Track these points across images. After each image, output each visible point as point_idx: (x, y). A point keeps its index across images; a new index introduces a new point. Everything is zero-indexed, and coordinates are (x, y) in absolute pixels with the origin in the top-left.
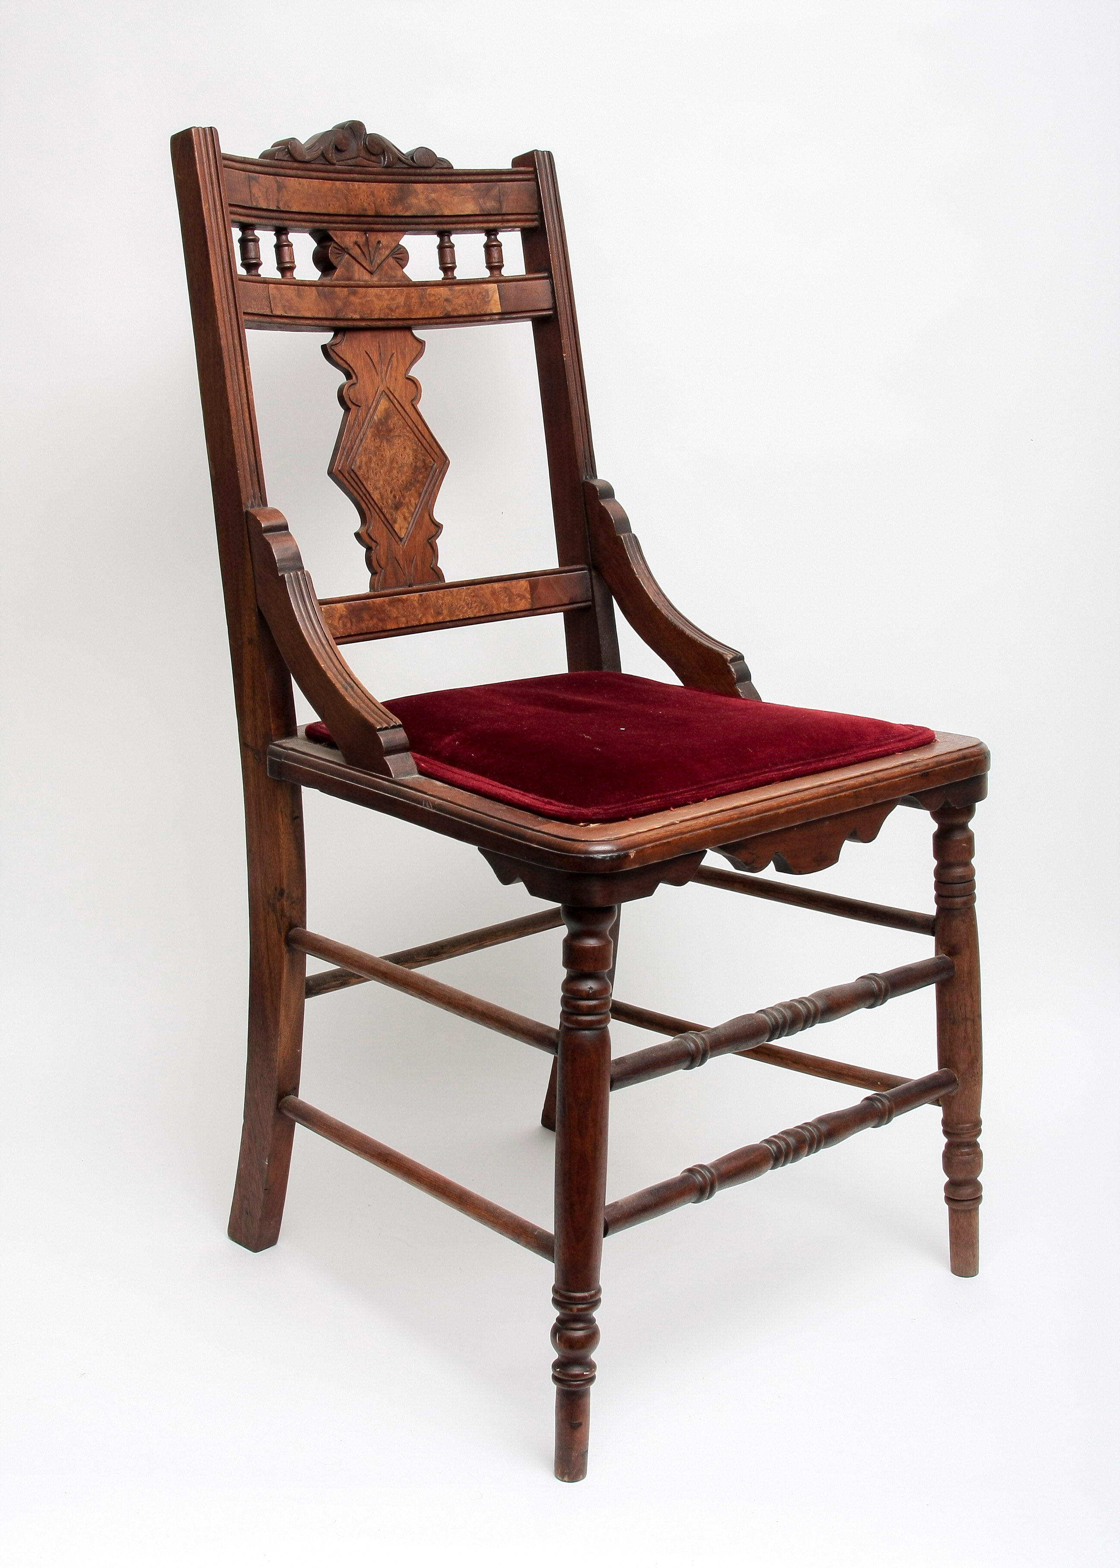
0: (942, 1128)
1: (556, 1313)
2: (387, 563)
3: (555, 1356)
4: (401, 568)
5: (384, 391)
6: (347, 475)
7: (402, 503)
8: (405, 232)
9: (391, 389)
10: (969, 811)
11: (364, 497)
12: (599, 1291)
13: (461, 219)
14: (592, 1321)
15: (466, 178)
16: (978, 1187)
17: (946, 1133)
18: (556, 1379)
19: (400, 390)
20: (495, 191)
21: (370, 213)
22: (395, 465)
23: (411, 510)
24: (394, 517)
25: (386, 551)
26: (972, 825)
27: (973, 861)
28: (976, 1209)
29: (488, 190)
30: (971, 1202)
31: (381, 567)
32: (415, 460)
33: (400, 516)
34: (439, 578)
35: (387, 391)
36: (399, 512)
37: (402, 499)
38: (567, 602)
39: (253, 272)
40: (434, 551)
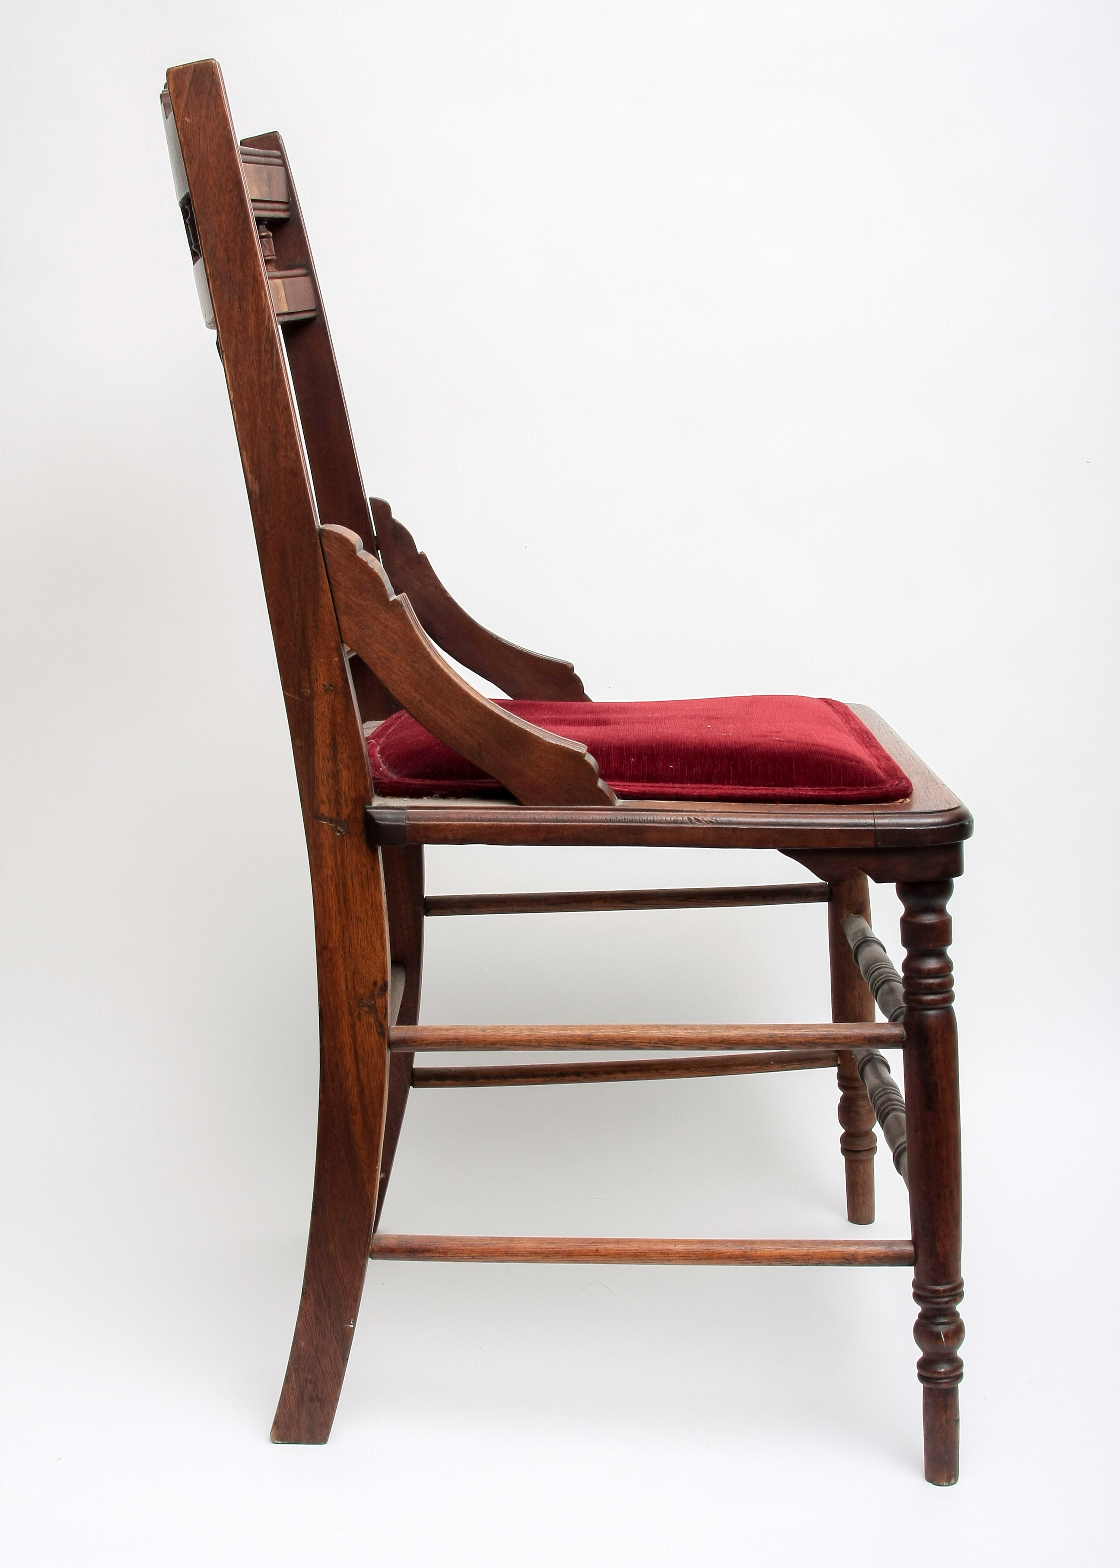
0: (838, 1081)
1: (917, 1309)
3: (919, 1354)
12: (961, 1284)
14: (956, 1314)
17: (841, 1086)
18: (922, 1378)
28: (871, 1160)
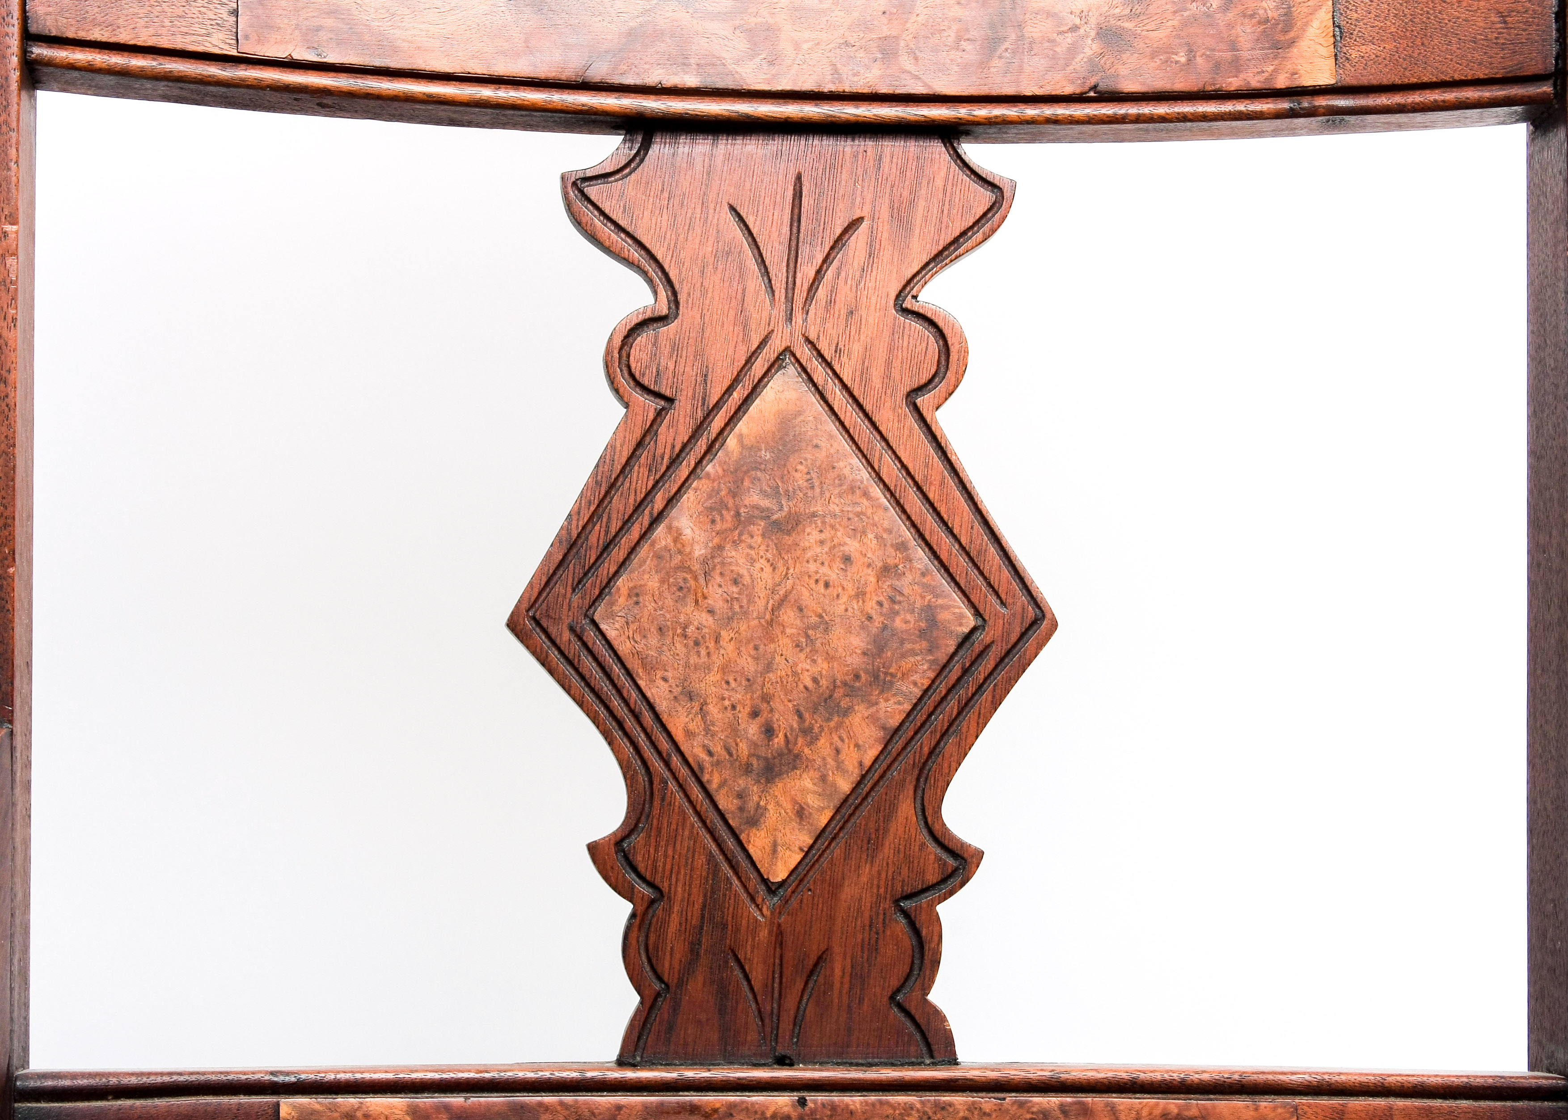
2: (689, 967)
4: (752, 989)
5: (787, 349)
6: (567, 635)
7: (797, 756)
9: (823, 347)
11: (630, 723)
23: (834, 785)
24: (751, 806)
25: (695, 921)
31: (660, 979)
32: (886, 605)
33: (778, 804)
34: (928, 1045)
35: (804, 353)
36: (778, 789)
37: (800, 741)
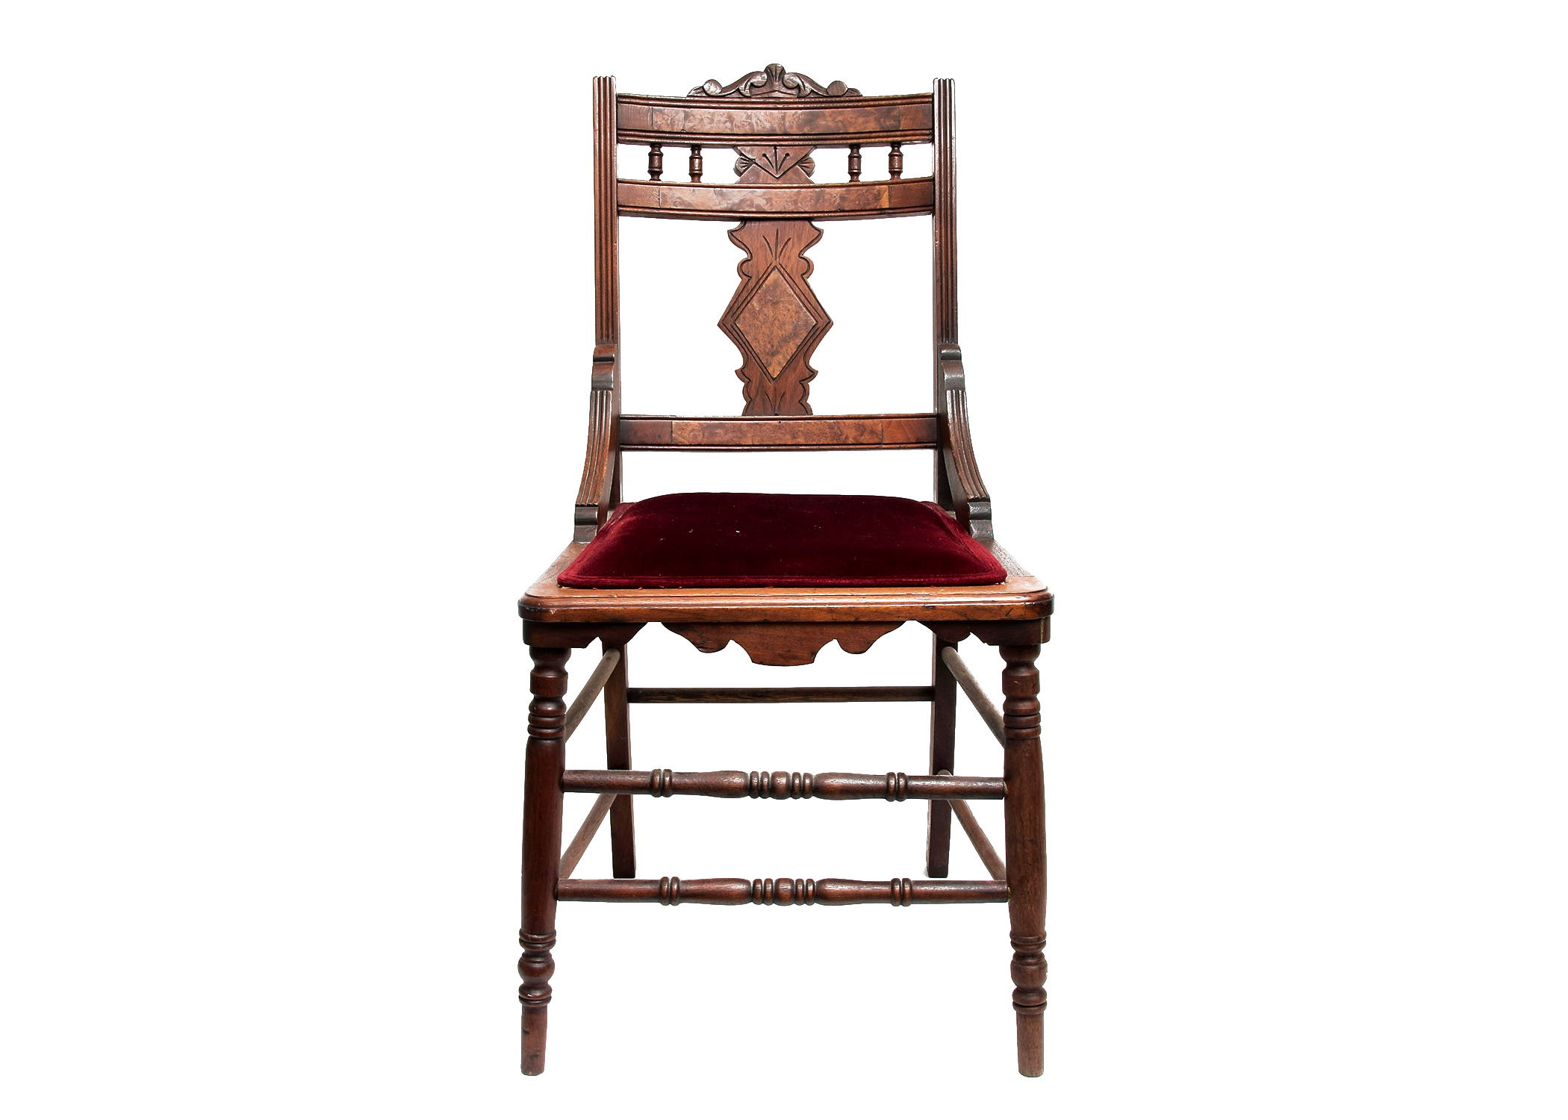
2: (756, 396)
4: (770, 399)
5: (776, 266)
6: (730, 328)
7: (778, 351)
8: (816, 146)
9: (783, 265)
10: (1035, 651)
11: (743, 345)
13: (864, 135)
15: (872, 103)
16: (1042, 994)
19: (792, 264)
20: (895, 113)
21: (778, 132)
22: (776, 322)
23: (786, 357)
24: (769, 362)
25: (758, 386)
26: (1038, 663)
27: (1039, 697)
28: (1041, 1015)
29: (889, 111)
30: (1036, 1008)
31: (751, 398)
32: (797, 319)
33: (775, 361)
34: (807, 410)
35: (779, 266)
36: (775, 358)
37: (779, 348)
38: (914, 441)
39: (656, 177)
40: (806, 393)
